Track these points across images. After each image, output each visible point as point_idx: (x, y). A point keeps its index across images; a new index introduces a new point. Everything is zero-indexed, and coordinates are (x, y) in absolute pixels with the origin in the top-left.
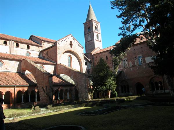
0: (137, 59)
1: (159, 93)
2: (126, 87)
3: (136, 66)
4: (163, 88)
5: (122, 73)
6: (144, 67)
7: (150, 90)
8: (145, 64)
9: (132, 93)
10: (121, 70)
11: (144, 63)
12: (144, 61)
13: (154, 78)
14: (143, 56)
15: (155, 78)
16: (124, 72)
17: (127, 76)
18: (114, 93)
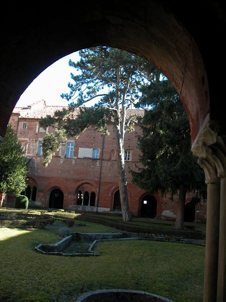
0: (65, 145)
1: (88, 210)
2: (32, 190)
3: (60, 157)
4: (96, 204)
5: (31, 162)
6: (74, 162)
7: (74, 204)
8: (76, 158)
9: (40, 203)
10: (29, 156)
11: (75, 155)
12: (76, 153)
13: (85, 185)
14: (75, 144)
15: (87, 185)
16: (33, 163)
17: (39, 171)
18: (23, 200)
